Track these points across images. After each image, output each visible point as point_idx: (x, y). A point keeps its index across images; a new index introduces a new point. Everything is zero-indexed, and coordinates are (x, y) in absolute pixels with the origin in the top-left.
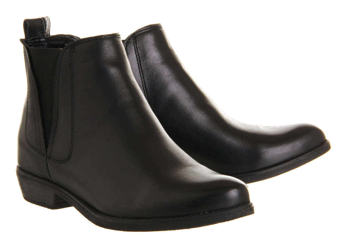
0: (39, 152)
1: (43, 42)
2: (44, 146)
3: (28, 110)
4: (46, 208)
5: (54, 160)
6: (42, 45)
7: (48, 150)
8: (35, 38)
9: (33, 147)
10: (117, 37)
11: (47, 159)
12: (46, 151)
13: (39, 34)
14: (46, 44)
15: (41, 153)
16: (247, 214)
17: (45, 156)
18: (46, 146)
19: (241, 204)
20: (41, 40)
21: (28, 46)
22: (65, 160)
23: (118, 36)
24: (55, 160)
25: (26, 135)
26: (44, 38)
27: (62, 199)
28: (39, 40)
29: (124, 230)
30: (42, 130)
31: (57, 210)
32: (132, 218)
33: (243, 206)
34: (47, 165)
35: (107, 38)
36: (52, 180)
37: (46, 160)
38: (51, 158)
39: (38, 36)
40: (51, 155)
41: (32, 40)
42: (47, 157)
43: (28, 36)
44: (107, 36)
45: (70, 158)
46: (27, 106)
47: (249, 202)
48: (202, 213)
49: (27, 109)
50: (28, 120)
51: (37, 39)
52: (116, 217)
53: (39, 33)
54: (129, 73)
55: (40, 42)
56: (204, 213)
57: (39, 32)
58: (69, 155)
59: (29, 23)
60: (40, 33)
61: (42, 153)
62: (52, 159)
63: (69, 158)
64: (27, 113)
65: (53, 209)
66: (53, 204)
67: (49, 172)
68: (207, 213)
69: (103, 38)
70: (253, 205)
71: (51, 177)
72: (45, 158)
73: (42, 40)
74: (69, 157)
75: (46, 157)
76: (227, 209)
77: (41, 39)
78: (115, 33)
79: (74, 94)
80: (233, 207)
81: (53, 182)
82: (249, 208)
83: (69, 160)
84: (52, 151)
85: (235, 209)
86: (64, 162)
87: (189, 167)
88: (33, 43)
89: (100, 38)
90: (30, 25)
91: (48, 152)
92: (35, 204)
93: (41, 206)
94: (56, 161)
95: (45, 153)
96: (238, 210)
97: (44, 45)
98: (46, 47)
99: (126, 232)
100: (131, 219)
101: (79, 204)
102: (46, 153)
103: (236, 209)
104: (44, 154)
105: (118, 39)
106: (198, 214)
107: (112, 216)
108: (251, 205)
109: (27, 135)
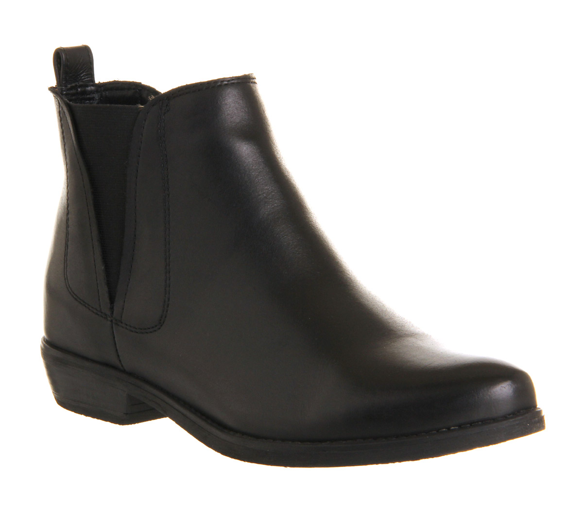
0: (95, 311)
1: (91, 92)
2: (108, 300)
3: (69, 229)
4: (108, 423)
5: (128, 327)
6: (90, 99)
7: (115, 308)
8: (76, 85)
9: (82, 302)
10: (252, 83)
11: (114, 325)
12: (112, 309)
13: (83, 78)
14: (96, 96)
15: (99, 313)
16: (535, 429)
17: (109, 319)
18: (112, 299)
19: (521, 411)
20: (87, 88)
21: (68, 101)
22: (153, 327)
23: (253, 80)
24: (130, 326)
25: (66, 279)
26: (93, 85)
27: (144, 403)
28: (83, 89)
29: (286, 465)
30: (103, 268)
31: (130, 425)
32: (302, 441)
33: (527, 415)
34: (114, 337)
35: (233, 83)
36: (122, 366)
37: (112, 327)
38: (122, 323)
39: (82, 81)
40: (122, 317)
41: (72, 88)
42: (114, 321)
43: (64, 82)
44: (233, 80)
45: (164, 322)
46: (67, 220)
47: (535, 406)
48: (446, 428)
49: (68, 226)
50: (69, 248)
51: (81, 86)
52: (266, 438)
53: (83, 76)
54: (277, 153)
55: (84, 93)
56: (449, 429)
57: (83, 72)
58: (162, 317)
59: (66, 55)
60: (86, 75)
61: (102, 313)
62: (123, 325)
63: (161, 323)
64: (67, 234)
65: (124, 425)
66: (125, 414)
67: (117, 350)
68: (455, 429)
69: (226, 84)
70: (543, 413)
71: (120, 361)
72: (109, 323)
73: (89, 88)
74: (161, 320)
75: (111, 321)
76: (495, 420)
77: (87, 86)
78: (247, 73)
79: (169, 195)
80: (505, 417)
81: (124, 371)
82: (537, 419)
83: (161, 326)
84: (123, 309)
85: (511, 420)
86: (151, 330)
87: (409, 339)
88: (73, 95)
89: (219, 83)
90: (67, 59)
91: (114, 313)
92: (84, 415)
93: (98, 418)
94: (133, 330)
95: (108, 313)
96: (518, 422)
97: (93, 99)
98: (98, 103)
99: (288, 468)
100: (299, 443)
101: (183, 414)
102: (112, 313)
103: (514, 420)
104: (106, 315)
105: (254, 85)
106: (438, 431)
107: (257, 437)
108: (540, 412)
109: (68, 278)
